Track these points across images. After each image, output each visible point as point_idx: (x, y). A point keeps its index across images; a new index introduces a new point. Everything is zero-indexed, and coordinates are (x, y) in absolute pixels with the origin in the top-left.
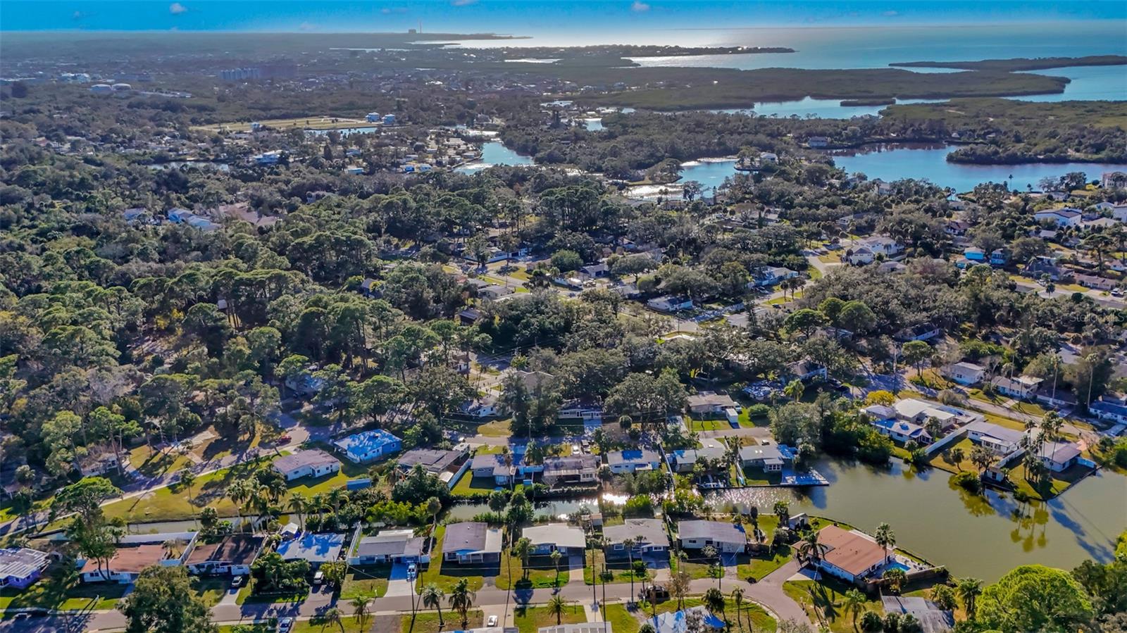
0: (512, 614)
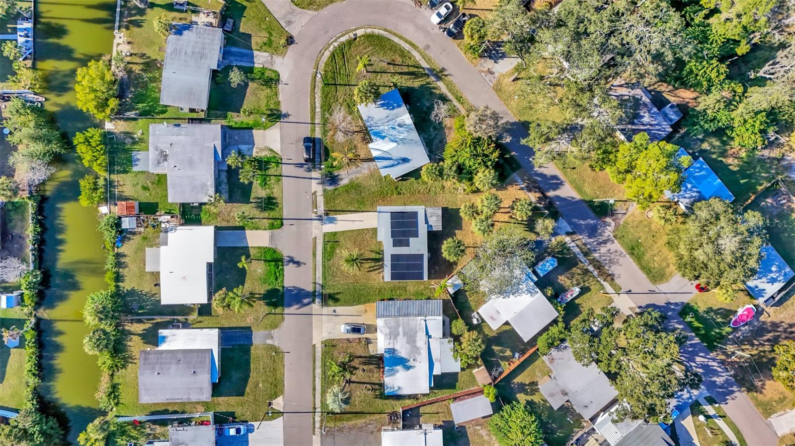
0: (332, 308)
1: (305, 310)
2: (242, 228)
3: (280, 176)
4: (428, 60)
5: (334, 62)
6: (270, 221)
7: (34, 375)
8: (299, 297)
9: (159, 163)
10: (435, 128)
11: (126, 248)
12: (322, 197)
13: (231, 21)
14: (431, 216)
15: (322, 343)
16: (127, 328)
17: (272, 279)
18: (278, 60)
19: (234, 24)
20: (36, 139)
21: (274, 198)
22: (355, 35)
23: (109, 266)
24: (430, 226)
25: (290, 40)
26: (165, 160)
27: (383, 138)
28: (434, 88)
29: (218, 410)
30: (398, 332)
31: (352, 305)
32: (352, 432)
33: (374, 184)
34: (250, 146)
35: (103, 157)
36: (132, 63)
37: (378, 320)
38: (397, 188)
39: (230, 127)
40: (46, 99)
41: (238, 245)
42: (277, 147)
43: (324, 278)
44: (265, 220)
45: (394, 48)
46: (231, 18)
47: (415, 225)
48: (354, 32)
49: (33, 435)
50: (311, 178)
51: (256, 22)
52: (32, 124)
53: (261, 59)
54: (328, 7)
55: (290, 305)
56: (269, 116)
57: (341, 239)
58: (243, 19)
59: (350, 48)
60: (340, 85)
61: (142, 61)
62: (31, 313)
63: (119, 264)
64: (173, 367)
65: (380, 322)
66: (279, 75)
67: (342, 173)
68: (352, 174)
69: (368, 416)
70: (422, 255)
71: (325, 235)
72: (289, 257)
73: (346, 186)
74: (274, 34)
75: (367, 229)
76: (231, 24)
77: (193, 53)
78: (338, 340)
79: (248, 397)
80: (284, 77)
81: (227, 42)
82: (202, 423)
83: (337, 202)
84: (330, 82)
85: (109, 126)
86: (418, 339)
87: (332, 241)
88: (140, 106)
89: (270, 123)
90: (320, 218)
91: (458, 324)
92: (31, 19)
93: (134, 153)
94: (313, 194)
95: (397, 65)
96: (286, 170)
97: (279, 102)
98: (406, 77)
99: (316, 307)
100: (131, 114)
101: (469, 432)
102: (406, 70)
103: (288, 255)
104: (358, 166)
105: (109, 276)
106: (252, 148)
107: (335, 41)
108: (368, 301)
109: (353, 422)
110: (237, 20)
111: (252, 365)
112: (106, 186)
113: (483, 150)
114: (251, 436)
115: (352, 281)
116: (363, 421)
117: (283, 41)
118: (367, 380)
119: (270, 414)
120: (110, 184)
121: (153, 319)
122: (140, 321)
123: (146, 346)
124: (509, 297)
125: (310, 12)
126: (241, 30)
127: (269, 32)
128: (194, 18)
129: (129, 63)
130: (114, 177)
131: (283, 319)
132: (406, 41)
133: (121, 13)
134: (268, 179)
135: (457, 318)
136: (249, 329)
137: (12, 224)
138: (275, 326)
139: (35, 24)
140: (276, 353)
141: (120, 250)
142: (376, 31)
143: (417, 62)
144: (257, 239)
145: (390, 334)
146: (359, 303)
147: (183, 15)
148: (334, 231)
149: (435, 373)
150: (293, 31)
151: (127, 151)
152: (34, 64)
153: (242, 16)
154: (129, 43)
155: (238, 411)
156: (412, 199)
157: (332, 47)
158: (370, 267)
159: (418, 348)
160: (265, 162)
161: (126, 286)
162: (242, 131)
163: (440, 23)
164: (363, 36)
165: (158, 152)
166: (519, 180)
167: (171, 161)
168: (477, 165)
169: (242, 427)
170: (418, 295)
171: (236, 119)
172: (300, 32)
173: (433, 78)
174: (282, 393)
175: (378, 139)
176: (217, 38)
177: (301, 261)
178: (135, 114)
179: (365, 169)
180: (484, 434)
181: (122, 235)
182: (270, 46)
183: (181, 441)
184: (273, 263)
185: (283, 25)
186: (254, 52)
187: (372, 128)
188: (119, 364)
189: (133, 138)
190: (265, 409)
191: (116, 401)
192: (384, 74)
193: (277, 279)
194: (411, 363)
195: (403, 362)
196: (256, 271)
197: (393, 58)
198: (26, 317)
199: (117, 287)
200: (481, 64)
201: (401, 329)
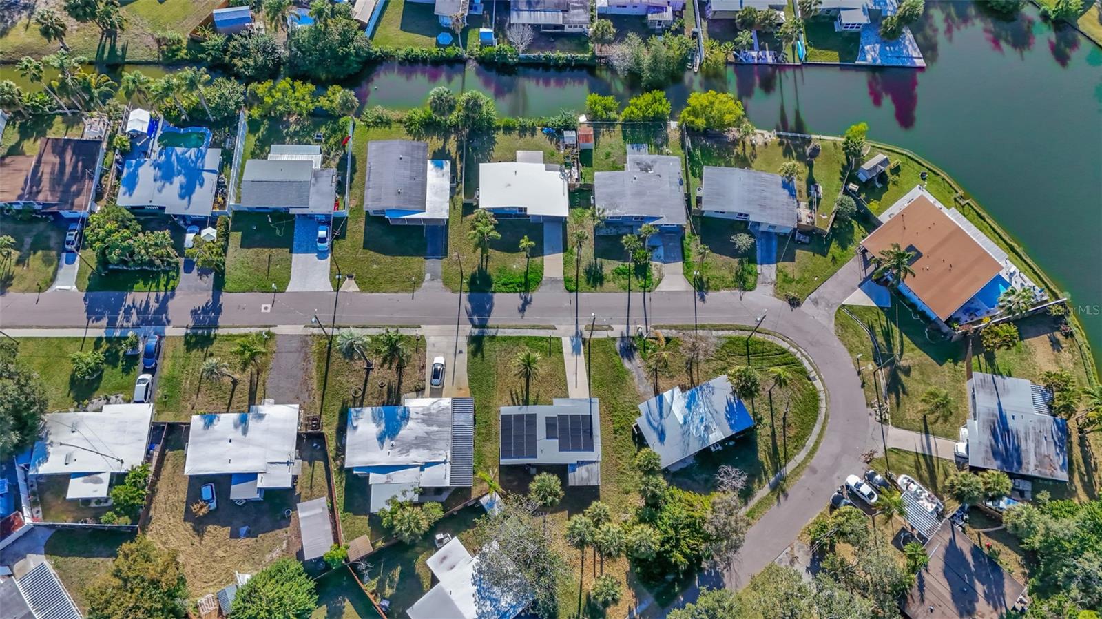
0: (465, 349)
1: (464, 317)
2: (565, 250)
3: (630, 290)
4: (796, 472)
5: (777, 352)
6: (574, 279)
7: (408, 55)
8: (480, 309)
9: (638, 164)
10: (707, 481)
11: (540, 136)
12: (606, 337)
13: (807, 240)
14: (587, 470)
15: (422, 336)
16: (453, 136)
17: (504, 280)
18: (770, 289)
19: (803, 243)
20: (655, 59)
21: (601, 284)
22: (815, 379)
23: (521, 120)
24: (574, 467)
25: (795, 303)
26: (642, 170)
27: (688, 406)
28: (760, 481)
29: (349, 221)
30: (432, 425)
31: (469, 371)
32: (302, 372)
33: (626, 400)
34: (662, 258)
35: (641, 115)
36: (744, 146)
37: (449, 400)
38: (623, 428)
39: (683, 238)
40: (696, 73)
41: (545, 244)
42: (663, 287)
43: (505, 339)
44: (575, 274)
45: (806, 428)
46: (810, 241)
47: (576, 448)
48: (817, 377)
49: (346, 47)
50: (628, 324)
51: (811, 267)
52: (671, 54)
53: (768, 271)
54: (843, 346)
55: (470, 300)
56: (701, 279)
57: (553, 358)
58: (811, 254)
59: (797, 372)
60: (749, 359)
61: (748, 154)
62: (472, 55)
63: (523, 130)
64: (407, 173)
65: (446, 402)
66: (751, 290)
67: (638, 360)
68: (637, 372)
69: (320, 392)
70: (535, 456)
71: (559, 339)
72: (531, 300)
73: (622, 366)
74: (799, 286)
75: (567, 390)
76: (803, 240)
77: (765, 198)
78: (425, 355)
79: (361, 253)
80: (748, 296)
81: (781, 236)
82: (337, 205)
83: (601, 354)
84: (750, 347)
85: (673, 125)
86: (421, 451)
87: (552, 348)
88: (698, 153)
89: (692, 280)
90: (578, 334)
91: (438, 510)
92: (777, 61)
93: (645, 146)
94: (610, 326)
95: (784, 431)
96: (637, 296)
97: (718, 290)
98: (770, 443)
99: (468, 329)
100: (688, 143)
101: (281, 533)
102: (779, 442)
103: (533, 300)
104: (648, 380)
105: (512, 121)
106: (661, 261)
107: (802, 354)
108: (473, 392)
109: (314, 373)
110: (810, 247)
111: (400, 257)
112: (609, 119)
113: (685, 538)
114: (313, 256)
115: (499, 371)
116: (315, 386)
117: (792, 294)
118: (369, 390)
119: (337, 277)
120: (610, 123)
121: (461, 160)
122: (459, 148)
123: (432, 153)
124: (474, 584)
125: (832, 325)
126: (798, 252)
127: (800, 279)
128: (803, 204)
129: (744, 143)
130: (618, 128)
131: (454, 292)
132: (817, 443)
133: (796, 138)
134: (625, 276)
135: (445, 510)
136: (446, 254)
137: (566, 42)
138: (447, 283)
139: (771, 65)
140: (413, 284)
141: (539, 132)
142: (823, 405)
143: (793, 455)
144: (553, 265)
145: (430, 414)
146: (470, 380)
147: (805, 194)
148: (564, 350)
149: (372, 475)
150: (807, 306)
151: (647, 141)
152: (731, 63)
153: (815, 252)
154: (766, 144)
155: (346, 243)
156: (609, 449)
157: (795, 351)
158: (517, 394)
159: (408, 451)
160: (646, 274)
161: (500, 137)
162: (680, 249)
163: (848, 487)
164: (815, 388)
165: (650, 162)
166: (644, 606)
167: (640, 175)
168: (663, 528)
169: (326, 244)
170: (479, 458)
171: (693, 244)
172: (806, 314)
173: (772, 479)
174: (362, 291)
175: (687, 400)
176: (785, 222)
177: (525, 313)
178: (689, 149)
179: (645, 387)
180: (274, 555)
181: (556, 133)
182: (784, 281)
183: (319, 179)
184: (523, 280)
185: (812, 296)
186: (775, 265)
187: (700, 392)
188: (413, 127)
189: (662, 145)
190: (345, 271)
191: (371, 124)
192: (770, 412)
193: (504, 284)
194: (388, 442)
195: (390, 432)
196: (514, 262)
197: (793, 424)
198: (468, 50)
199: (498, 128)
200: (802, 547)
201: (435, 428)
